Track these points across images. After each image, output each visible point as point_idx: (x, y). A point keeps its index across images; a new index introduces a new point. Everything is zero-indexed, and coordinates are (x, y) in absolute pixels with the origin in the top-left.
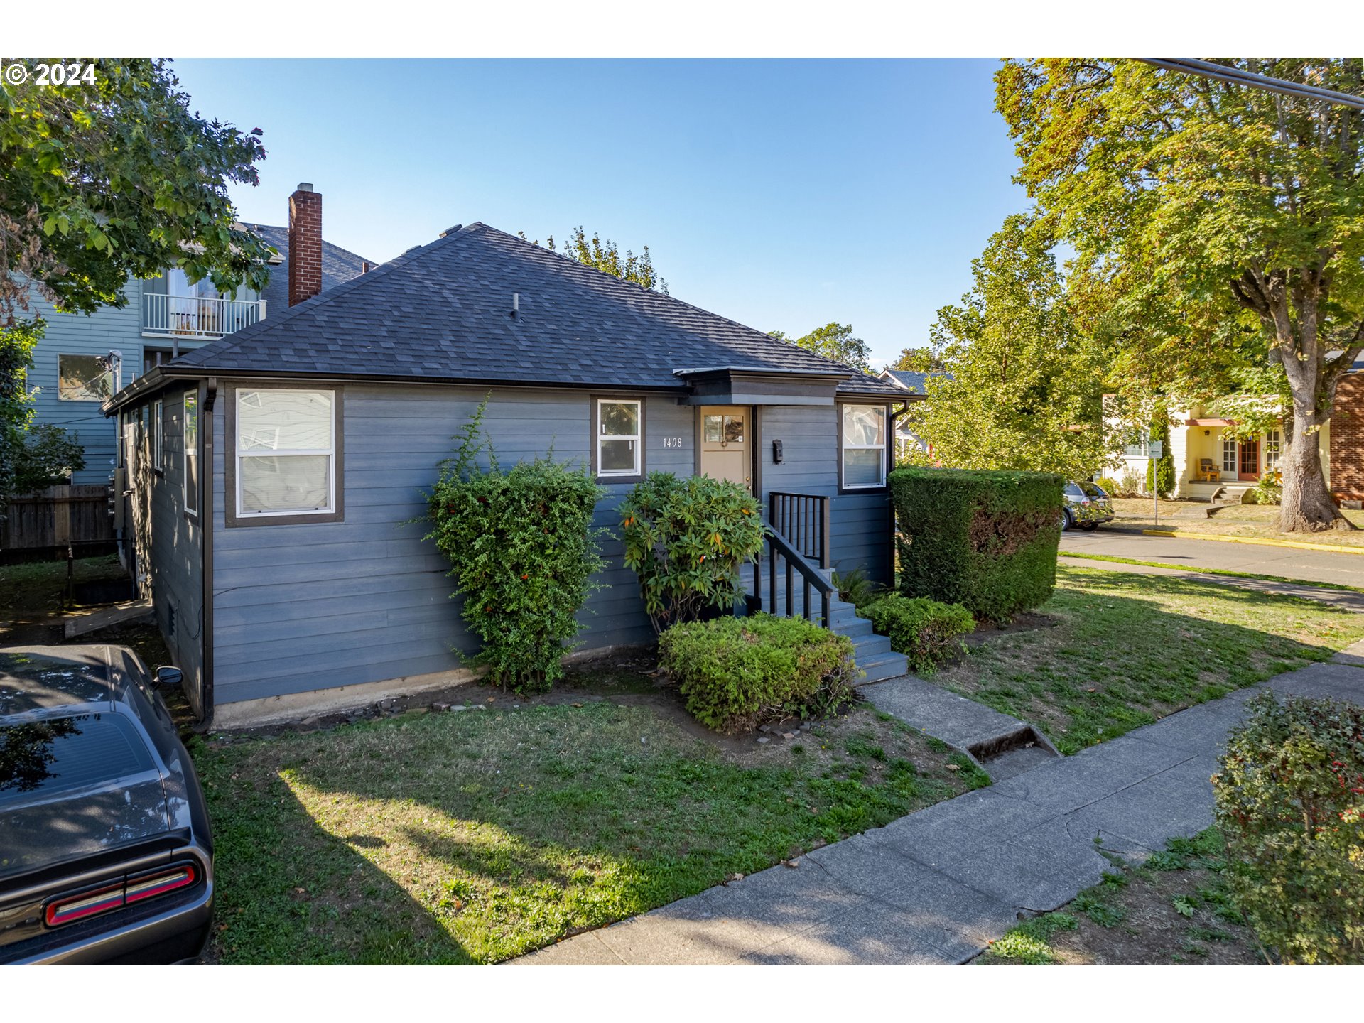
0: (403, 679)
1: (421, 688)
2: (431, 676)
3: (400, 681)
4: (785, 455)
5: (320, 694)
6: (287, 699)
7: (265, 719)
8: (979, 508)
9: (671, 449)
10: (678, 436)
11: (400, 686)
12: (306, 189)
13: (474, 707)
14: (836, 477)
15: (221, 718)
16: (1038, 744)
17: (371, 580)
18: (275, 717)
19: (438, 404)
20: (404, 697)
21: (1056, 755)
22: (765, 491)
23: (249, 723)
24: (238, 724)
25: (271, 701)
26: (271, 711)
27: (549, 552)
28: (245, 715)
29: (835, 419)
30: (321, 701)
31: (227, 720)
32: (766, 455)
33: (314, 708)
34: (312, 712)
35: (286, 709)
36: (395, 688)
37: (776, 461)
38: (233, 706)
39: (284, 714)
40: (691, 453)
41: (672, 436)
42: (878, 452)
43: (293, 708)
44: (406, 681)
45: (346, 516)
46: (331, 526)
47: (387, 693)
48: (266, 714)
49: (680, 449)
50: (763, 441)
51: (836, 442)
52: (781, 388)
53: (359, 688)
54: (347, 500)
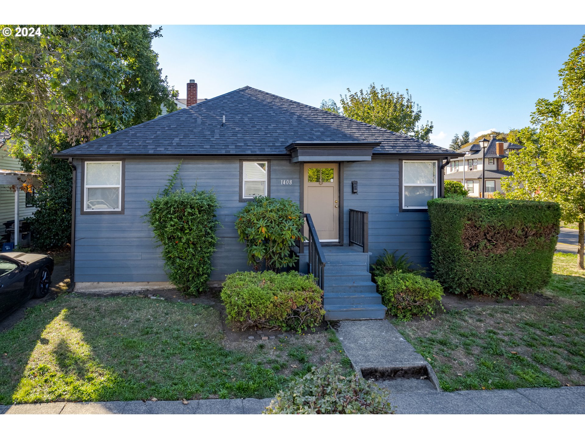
0: (148, 282)
1: (156, 287)
2: (161, 283)
3: (147, 283)
4: (359, 189)
5: (114, 284)
6: (102, 284)
7: (93, 290)
8: (469, 222)
9: (286, 185)
10: (289, 179)
11: (147, 285)
12: (192, 82)
13: (159, 298)
14: (398, 202)
15: (78, 288)
16: (428, 378)
17: (135, 239)
18: (97, 290)
19: (165, 166)
20: (148, 290)
21: (436, 389)
22: (346, 209)
23: (87, 291)
24: (84, 291)
25: (96, 284)
26: (96, 288)
27: (186, 231)
28: (86, 288)
29: (398, 169)
30: (115, 287)
31: (80, 289)
32: (347, 189)
33: (111, 289)
34: (111, 290)
35: (101, 288)
36: (144, 286)
37: (353, 192)
38: (82, 283)
39: (100, 290)
40: (298, 188)
41: (286, 179)
42: (432, 188)
43: (104, 288)
44: (150, 283)
45: (125, 213)
46: (120, 216)
47: (141, 287)
48: (93, 288)
49: (290, 186)
50: (345, 182)
51: (398, 182)
52: (331, 152)
53: (130, 283)
54: (126, 206)
